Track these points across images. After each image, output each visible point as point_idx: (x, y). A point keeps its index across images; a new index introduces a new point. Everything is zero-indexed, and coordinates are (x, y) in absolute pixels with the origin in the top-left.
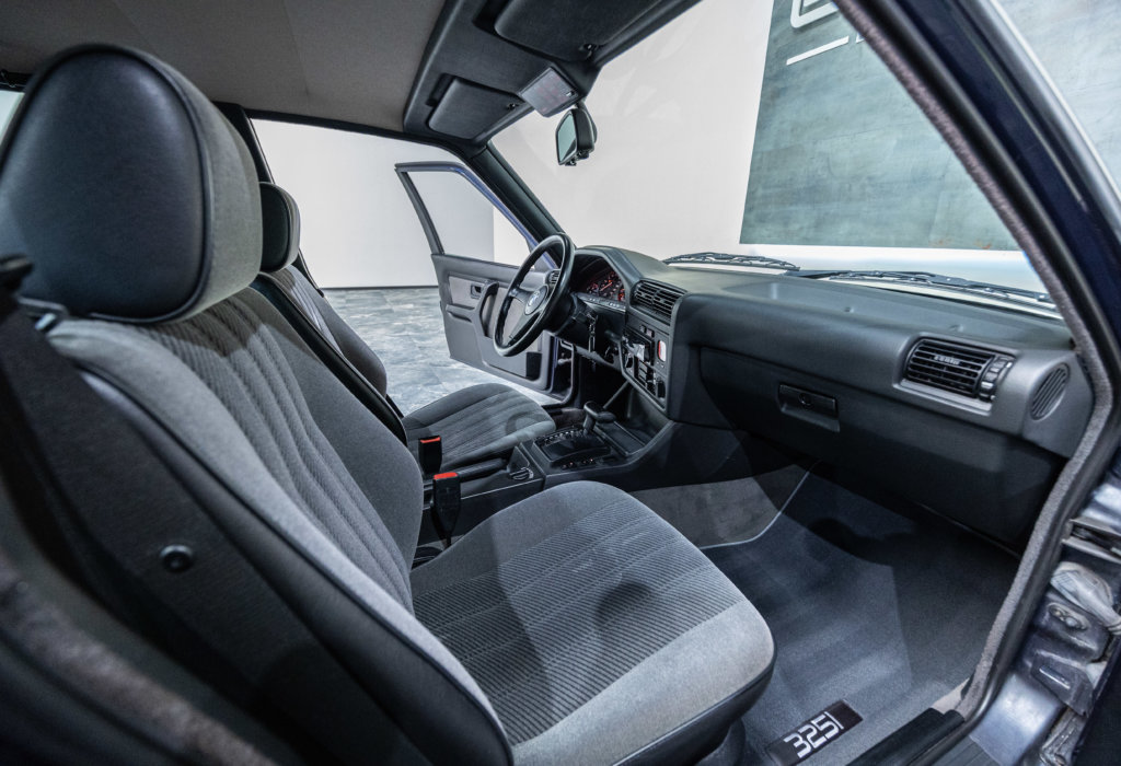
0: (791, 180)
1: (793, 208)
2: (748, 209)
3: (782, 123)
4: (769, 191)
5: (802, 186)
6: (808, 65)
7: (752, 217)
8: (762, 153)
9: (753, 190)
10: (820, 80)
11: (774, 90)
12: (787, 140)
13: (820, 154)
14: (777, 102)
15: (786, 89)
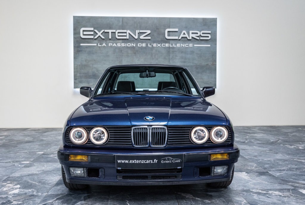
0: (88, 73)
1: (90, 79)
2: (75, 79)
3: (82, 58)
4: (81, 75)
5: (91, 74)
6: (87, 47)
7: (77, 81)
8: (77, 65)
9: (76, 74)
10: (91, 51)
11: (78, 50)
12: (84, 63)
13: (95, 68)
14: (79, 53)
15: (81, 51)
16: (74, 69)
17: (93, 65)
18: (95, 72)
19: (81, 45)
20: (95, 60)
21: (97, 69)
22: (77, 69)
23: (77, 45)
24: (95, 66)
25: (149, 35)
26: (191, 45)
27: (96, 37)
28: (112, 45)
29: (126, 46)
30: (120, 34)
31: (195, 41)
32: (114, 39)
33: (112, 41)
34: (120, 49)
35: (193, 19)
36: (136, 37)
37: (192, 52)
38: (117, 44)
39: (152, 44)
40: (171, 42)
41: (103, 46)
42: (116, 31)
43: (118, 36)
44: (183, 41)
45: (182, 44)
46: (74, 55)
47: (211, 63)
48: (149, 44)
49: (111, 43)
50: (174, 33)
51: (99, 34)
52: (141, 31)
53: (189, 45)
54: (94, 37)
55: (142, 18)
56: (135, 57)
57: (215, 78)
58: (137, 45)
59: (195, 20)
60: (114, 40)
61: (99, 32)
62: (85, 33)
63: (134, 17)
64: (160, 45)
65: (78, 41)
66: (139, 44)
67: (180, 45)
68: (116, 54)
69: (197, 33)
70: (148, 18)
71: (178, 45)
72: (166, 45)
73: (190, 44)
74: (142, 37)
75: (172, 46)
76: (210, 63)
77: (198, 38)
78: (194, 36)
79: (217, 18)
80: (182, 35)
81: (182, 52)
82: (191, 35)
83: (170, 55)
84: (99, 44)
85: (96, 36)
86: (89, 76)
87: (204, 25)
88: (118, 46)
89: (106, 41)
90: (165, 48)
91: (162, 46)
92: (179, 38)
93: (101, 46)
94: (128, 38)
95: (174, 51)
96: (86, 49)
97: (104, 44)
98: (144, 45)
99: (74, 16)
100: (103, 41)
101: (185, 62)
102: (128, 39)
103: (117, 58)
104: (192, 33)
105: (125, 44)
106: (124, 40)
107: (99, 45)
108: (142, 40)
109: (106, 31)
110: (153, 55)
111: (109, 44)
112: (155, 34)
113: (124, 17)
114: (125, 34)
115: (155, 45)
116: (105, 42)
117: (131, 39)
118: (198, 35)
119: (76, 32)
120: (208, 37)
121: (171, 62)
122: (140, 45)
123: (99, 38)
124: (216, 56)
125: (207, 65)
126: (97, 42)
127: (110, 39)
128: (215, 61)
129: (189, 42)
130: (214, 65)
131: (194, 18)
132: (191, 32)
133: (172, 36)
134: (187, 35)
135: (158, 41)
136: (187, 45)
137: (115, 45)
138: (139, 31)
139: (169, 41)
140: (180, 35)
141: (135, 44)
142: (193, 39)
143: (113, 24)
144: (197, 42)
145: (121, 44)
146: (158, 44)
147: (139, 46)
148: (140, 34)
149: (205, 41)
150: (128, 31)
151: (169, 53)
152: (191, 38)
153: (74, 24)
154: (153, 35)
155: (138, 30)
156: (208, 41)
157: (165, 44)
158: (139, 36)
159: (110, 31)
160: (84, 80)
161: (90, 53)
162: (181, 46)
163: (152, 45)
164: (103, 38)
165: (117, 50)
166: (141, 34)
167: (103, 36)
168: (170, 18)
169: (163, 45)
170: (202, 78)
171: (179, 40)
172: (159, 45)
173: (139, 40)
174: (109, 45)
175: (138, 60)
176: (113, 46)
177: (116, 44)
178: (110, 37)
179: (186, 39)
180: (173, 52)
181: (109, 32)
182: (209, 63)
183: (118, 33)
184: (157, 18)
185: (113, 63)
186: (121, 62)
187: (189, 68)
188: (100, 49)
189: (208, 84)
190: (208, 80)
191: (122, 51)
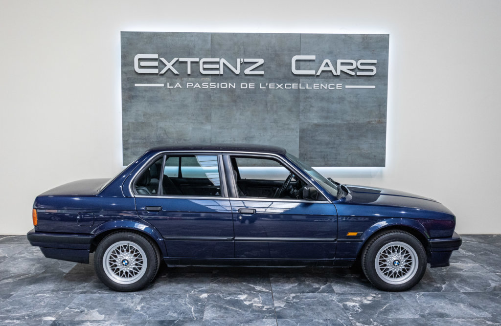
0: (148, 137)
2: (124, 148)
3: (137, 111)
4: (137, 141)
6: (146, 89)
7: (129, 152)
8: (129, 122)
9: (126, 139)
10: (154, 97)
11: (130, 95)
12: (142, 119)
13: (160, 127)
14: (132, 100)
15: (136, 96)
16: (123, 130)
17: (157, 123)
18: (162, 135)
19: (136, 85)
20: (161, 114)
21: (165, 131)
22: (128, 130)
23: (128, 86)
24: (161, 124)
25: (261, 68)
26: (339, 86)
27: (162, 72)
28: (192, 85)
29: (218, 87)
30: (206, 66)
31: (347, 79)
32: (196, 74)
33: (193, 79)
34: (208, 95)
35: (344, 37)
36: (237, 72)
37: (341, 99)
39: (267, 84)
40: (302, 80)
41: (175, 87)
42: (200, 60)
43: (204, 69)
44: (324, 78)
45: (323, 83)
46: (123, 104)
47: (377, 119)
48: (261, 84)
49: (190, 82)
50: (308, 63)
51: (169, 65)
52: (246, 60)
53: (335, 86)
54: (160, 71)
55: (248, 35)
56: (234, 108)
57: (384, 148)
58: (238, 85)
59: (347, 39)
60: (197, 76)
61: (169, 62)
62: (143, 64)
63: (234, 33)
64: (281, 86)
65: (130, 78)
66: (241, 84)
67: (320, 86)
68: (199, 103)
69: (351, 64)
70: (260, 35)
71: (315, 86)
72: (293, 86)
73: (337, 85)
74: (247, 71)
75: (304, 88)
76: (374, 120)
77: (353, 73)
78: (345, 68)
79: (388, 35)
80: (322, 68)
81: (322, 99)
82: (340, 68)
83: (299, 105)
84: (168, 84)
85: (163, 69)
86: (151, 143)
87: (365, 48)
88: (203, 87)
89: (182, 78)
90: (291, 91)
91: (286, 88)
92: (316, 73)
93: (172, 87)
94: (222, 73)
96: (144, 93)
97: (178, 83)
98: (251, 86)
99: (121, 32)
100: (176, 78)
101: (327, 118)
102: (222, 75)
103: (202, 109)
104: (342, 64)
105: (216, 85)
106: (214, 77)
107: (168, 87)
108: (248, 77)
109: (181, 60)
110: (269, 104)
111: (188, 84)
112: (273, 66)
113: (215, 34)
114: (217, 66)
115: (271, 86)
116: (180, 81)
117: (229, 75)
118: (354, 67)
119: (126, 62)
120: (372, 70)
121: (300, 117)
122: (244, 86)
123: (169, 71)
124: (386, 106)
125: (369, 122)
126: (165, 81)
127: (189, 75)
128: (384, 115)
129: (336, 80)
130: (382, 123)
131: (345, 35)
132: (339, 61)
133: (304, 69)
134: (331, 68)
135: (278, 79)
136: (331, 86)
137: (197, 85)
138: (242, 60)
139: (298, 77)
140: (320, 66)
141: (234, 84)
142: (344, 75)
143: (195, 47)
144: (351, 80)
145: (209, 85)
146: (277, 84)
147: (241, 87)
148: (245, 65)
149: (365, 78)
150: (223, 61)
151: (297, 100)
152: (339, 73)
153: (123, 47)
154: (268, 67)
155: (240, 58)
156: (372, 78)
157: (290, 84)
158: (242, 70)
159: (189, 60)
160: (141, 150)
161: (151, 101)
162: (321, 88)
163: (266, 86)
164: (176, 72)
165: (202, 96)
166: (247, 65)
167: (176, 69)
168: (301, 34)
169: (287, 86)
170: (359, 147)
171: (318, 76)
172: (279, 86)
173: (243, 75)
174: (188, 86)
175: (240, 115)
176: (194, 87)
177: (200, 84)
178: (189, 72)
179: (330, 74)
180: (306, 98)
181: (186, 62)
182: (372, 120)
183: (204, 63)
184: (276, 35)
185: (194, 120)
186: (208, 118)
187: (335, 129)
188: (171, 93)
189: (369, 159)
190: (369, 152)
191: (210, 97)
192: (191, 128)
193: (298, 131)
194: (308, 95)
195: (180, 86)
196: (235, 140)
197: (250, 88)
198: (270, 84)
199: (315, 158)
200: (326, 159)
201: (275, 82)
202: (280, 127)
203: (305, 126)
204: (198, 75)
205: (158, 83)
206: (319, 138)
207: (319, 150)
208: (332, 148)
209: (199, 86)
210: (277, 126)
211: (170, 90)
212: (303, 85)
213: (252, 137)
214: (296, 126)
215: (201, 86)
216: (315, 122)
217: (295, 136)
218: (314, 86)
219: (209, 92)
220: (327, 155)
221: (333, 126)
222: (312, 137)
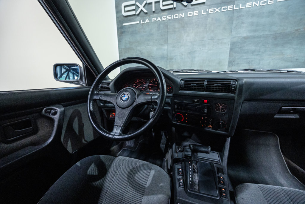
3: (125, 41)
6: (130, 26)
8: (122, 49)
10: (134, 31)
11: (121, 31)
12: (128, 46)
13: (138, 50)
14: (123, 35)
15: (124, 32)
16: (119, 53)
17: (136, 47)
18: (139, 55)
19: (124, 24)
20: (138, 41)
21: (141, 52)
22: (122, 53)
23: (120, 26)
24: (139, 48)
26: (270, 1)
28: (156, 19)
29: (172, 18)
33: (156, 15)
34: (166, 24)
37: (271, 13)
38: (161, 17)
39: (207, 10)
40: (237, 1)
41: (146, 22)
43: (164, 6)
45: (255, 1)
46: (118, 38)
48: (203, 11)
49: (154, 17)
53: (267, 2)
56: (183, 32)
58: (186, 15)
64: (219, 10)
65: (121, 20)
66: (189, 13)
67: (252, 4)
68: (160, 31)
72: (228, 8)
75: (238, 8)
76: (302, 28)
81: (253, 15)
83: (232, 23)
84: (141, 21)
88: (163, 20)
89: (149, 15)
90: (226, 12)
91: (222, 10)
93: (144, 23)
94: (175, 6)
95: (240, 16)
96: (129, 29)
97: (147, 20)
100: (146, 16)
101: (255, 31)
102: (175, 8)
103: (162, 35)
105: (171, 17)
106: (170, 11)
107: (142, 23)
108: (193, 7)
110: (208, 26)
115: (211, 11)
116: (148, 17)
117: (180, 8)
119: (118, 11)
121: (232, 33)
123: (142, 12)
125: (297, 30)
126: (140, 19)
127: (154, 12)
135: (216, 4)
136: (263, 3)
137: (159, 19)
141: (183, 14)
145: (166, 17)
146: (215, 9)
147: (188, 16)
151: (231, 20)
157: (226, 7)
161: (133, 33)
163: (206, 12)
164: (146, 11)
165: (162, 26)
167: (146, 9)
169: (224, 9)
170: (282, 53)
172: (217, 10)
173: (190, 6)
174: (153, 20)
175: (187, 36)
176: (157, 21)
180: (238, 17)
182: (300, 27)
185: (157, 43)
186: (166, 42)
187: (262, 39)
188: (143, 27)
189: (291, 62)
190: (292, 56)
191: (167, 26)
192: (155, 49)
193: (230, 44)
194: (240, 14)
195: (148, 21)
196: (183, 55)
197: (194, 15)
198: (210, 10)
199: (241, 64)
200: (251, 64)
201: (214, 7)
202: (215, 42)
203: (235, 40)
204: (159, 12)
205: (136, 21)
206: (246, 48)
207: (245, 57)
208: (257, 55)
209: (160, 19)
210: (213, 42)
211: (143, 25)
212: (238, 6)
213: (194, 52)
214: (228, 41)
215: (161, 19)
216: (245, 35)
217: (226, 48)
218: (247, 5)
219: (166, 22)
220: (252, 61)
221: (260, 37)
222: (240, 48)
